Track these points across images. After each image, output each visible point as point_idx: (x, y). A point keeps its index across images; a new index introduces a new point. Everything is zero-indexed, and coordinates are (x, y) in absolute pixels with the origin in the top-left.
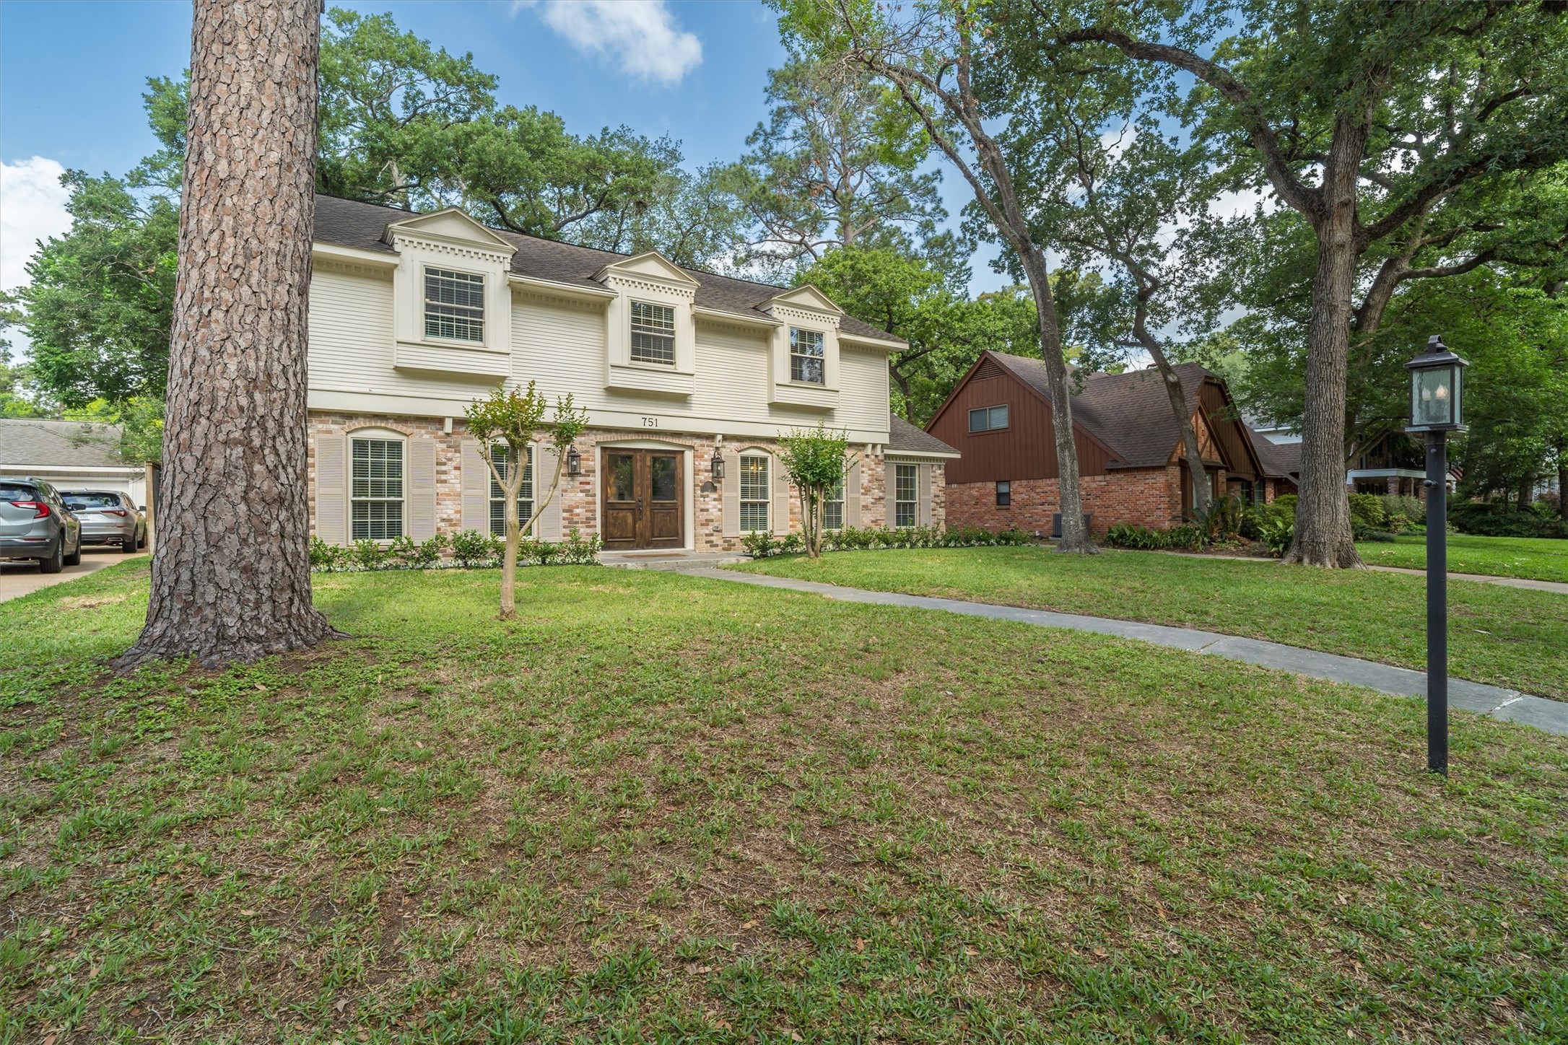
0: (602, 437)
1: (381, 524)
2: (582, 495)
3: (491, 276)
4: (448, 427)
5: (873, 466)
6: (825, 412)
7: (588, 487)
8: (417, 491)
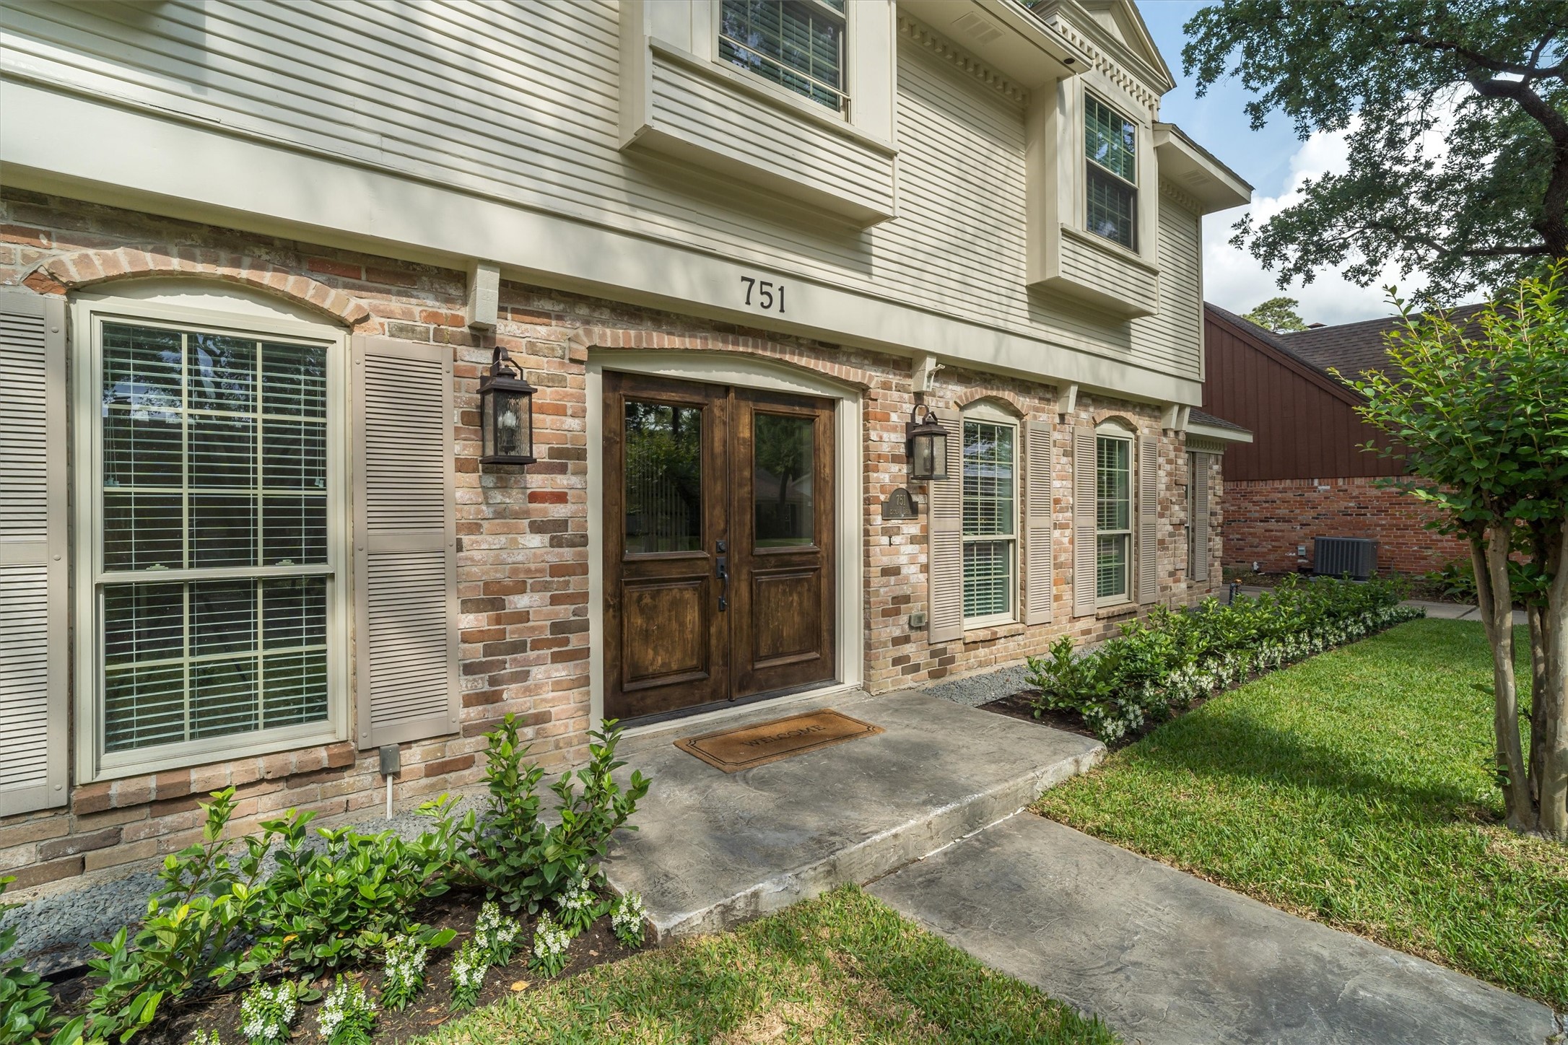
0: (612, 335)
2: (536, 541)
5: (1172, 454)
7: (557, 511)
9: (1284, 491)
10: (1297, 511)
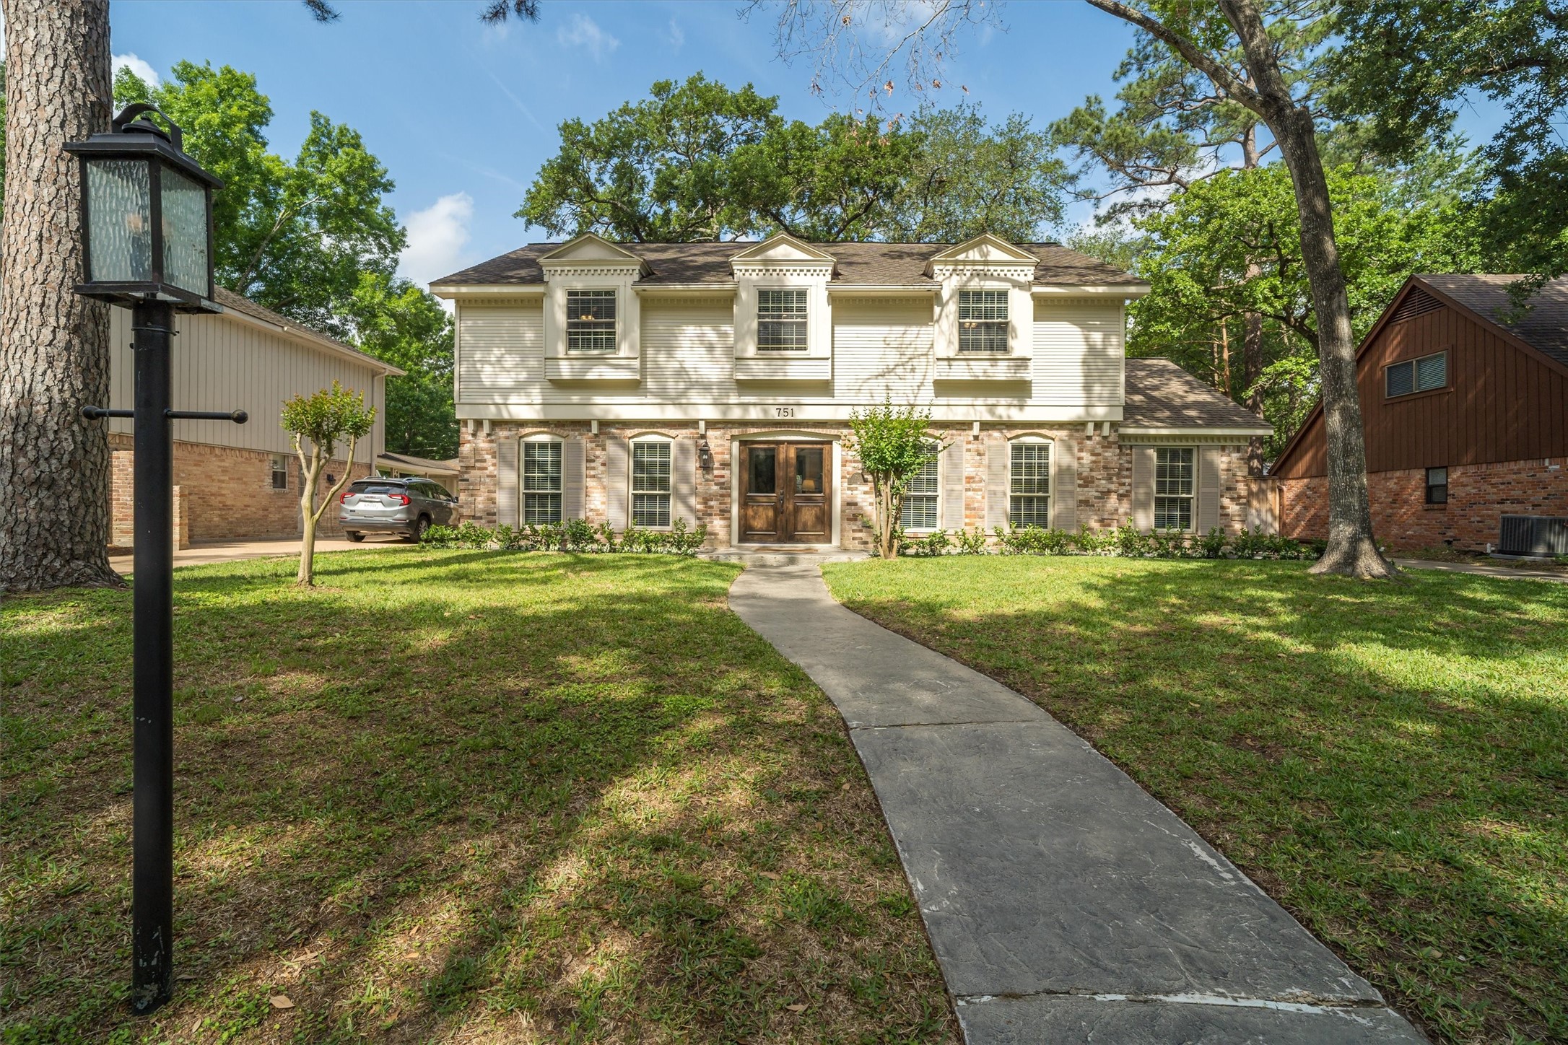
0: (736, 432)
1: (546, 513)
2: (715, 488)
3: (622, 289)
4: (595, 429)
5: (1099, 450)
6: (1019, 389)
7: (722, 480)
8: (570, 485)
9: (1518, 472)
10: (1530, 492)
